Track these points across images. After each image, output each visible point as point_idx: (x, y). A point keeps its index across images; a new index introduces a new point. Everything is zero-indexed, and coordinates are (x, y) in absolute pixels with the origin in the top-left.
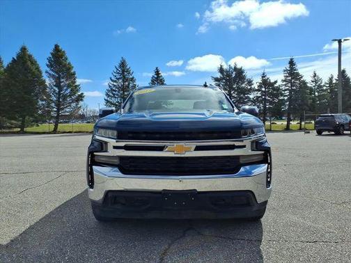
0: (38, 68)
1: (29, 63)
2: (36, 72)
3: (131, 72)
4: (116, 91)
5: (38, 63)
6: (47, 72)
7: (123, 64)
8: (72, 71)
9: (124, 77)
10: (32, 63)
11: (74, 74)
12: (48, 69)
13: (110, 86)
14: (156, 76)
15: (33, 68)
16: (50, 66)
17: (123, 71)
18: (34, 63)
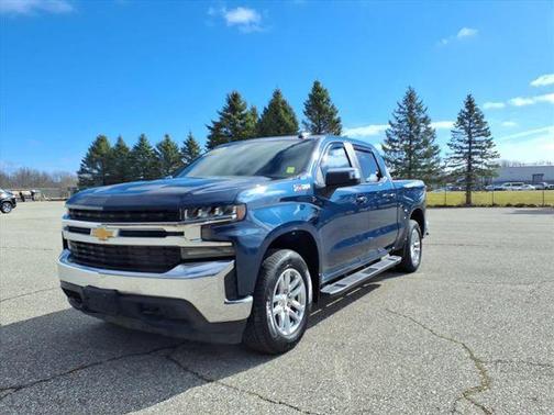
0: (293, 119)
1: (282, 112)
2: (291, 124)
3: (424, 108)
4: (397, 141)
5: (294, 111)
6: (303, 122)
7: (410, 98)
8: (336, 118)
9: (411, 117)
10: (286, 111)
11: (338, 121)
12: (305, 118)
13: (388, 135)
14: (467, 111)
15: (287, 119)
16: (308, 113)
17: (410, 108)
18: (288, 111)
